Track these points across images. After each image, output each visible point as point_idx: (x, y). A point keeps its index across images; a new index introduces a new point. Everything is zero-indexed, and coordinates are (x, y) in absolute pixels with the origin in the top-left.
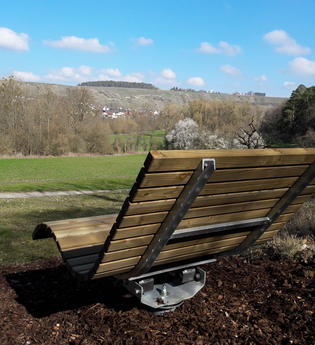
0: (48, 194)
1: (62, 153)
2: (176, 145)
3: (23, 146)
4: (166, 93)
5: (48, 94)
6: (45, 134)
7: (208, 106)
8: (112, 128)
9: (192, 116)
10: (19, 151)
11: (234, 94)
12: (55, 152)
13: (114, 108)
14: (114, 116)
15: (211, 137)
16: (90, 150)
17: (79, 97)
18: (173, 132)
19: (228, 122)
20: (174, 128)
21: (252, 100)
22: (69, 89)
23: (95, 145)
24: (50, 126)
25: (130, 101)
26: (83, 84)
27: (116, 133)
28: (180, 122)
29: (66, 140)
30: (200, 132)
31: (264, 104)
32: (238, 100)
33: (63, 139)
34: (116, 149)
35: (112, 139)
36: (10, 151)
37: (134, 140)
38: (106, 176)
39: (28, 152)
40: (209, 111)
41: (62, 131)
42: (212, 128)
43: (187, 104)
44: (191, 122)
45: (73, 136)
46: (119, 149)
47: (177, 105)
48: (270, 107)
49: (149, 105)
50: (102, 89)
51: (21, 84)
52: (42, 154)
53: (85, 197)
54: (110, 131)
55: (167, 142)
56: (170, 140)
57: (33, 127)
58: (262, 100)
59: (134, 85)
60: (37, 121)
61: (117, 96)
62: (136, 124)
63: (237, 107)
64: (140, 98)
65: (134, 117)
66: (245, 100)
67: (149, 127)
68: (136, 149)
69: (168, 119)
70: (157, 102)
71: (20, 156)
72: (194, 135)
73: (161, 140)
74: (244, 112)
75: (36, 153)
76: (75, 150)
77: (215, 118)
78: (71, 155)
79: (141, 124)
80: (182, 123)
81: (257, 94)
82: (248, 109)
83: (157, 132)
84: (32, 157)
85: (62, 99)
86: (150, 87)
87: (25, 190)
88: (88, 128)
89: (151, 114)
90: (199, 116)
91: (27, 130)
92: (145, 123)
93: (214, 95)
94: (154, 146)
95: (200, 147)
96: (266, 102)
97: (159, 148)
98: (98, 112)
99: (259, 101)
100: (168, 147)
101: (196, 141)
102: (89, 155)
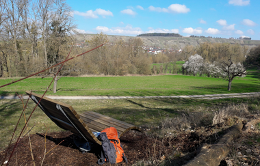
1: (124, 74)
2: (189, 70)
3: (105, 70)
4: (187, 38)
6: (116, 64)
7: (212, 46)
8: (153, 59)
11: (230, 39)
12: (121, 74)
13: (156, 48)
14: (155, 53)
15: (211, 66)
16: (139, 73)
18: (187, 62)
19: (225, 56)
20: (188, 60)
21: (242, 42)
22: (131, 38)
23: (142, 70)
24: (118, 60)
25: (165, 44)
26: (140, 35)
27: (155, 62)
29: (126, 67)
30: (204, 62)
31: (250, 45)
32: (233, 42)
33: (125, 66)
34: (153, 72)
35: (151, 66)
36: (98, 73)
37: (164, 67)
39: (107, 73)
40: (213, 49)
41: (124, 62)
42: (212, 60)
44: (198, 57)
45: (130, 65)
46: (155, 72)
47: (194, 45)
48: (254, 46)
49: (176, 46)
50: (150, 38)
52: (114, 74)
55: (183, 68)
56: (185, 67)
57: (110, 60)
58: (249, 42)
59: (168, 35)
60: (112, 57)
61: (157, 40)
62: (167, 57)
63: (231, 46)
64: (171, 42)
65: (167, 53)
66: (237, 42)
68: (165, 72)
69: (186, 55)
70: (181, 44)
71: (103, 75)
72: (199, 65)
73: (180, 67)
74: (235, 50)
75: (111, 74)
76: (130, 73)
77: (217, 53)
78: (129, 75)
79: (171, 57)
80: (193, 57)
81: (245, 38)
82: (238, 48)
84: (109, 76)
86: (177, 35)
88: (138, 60)
89: (177, 51)
90: (206, 52)
91: (107, 62)
92: (173, 56)
93: (217, 39)
94: (176, 71)
95: (203, 71)
96: (252, 43)
97: (179, 72)
98: (146, 51)
99: (247, 43)
100: (184, 71)
101: (202, 68)
102: (138, 75)
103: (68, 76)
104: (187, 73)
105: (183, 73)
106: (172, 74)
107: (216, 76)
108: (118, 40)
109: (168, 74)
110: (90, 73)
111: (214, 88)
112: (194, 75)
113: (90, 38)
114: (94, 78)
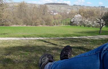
1: (38, 25)
2: (74, 23)
4: (72, 6)
6: (33, 19)
7: (85, 10)
8: (54, 17)
9: (80, 14)
10: (25, 24)
11: (94, 7)
12: (36, 25)
13: (55, 12)
14: (55, 14)
15: (86, 20)
16: (47, 24)
17: (44, 8)
18: (73, 19)
19: (92, 16)
20: (73, 17)
21: (100, 9)
22: (41, 6)
23: (48, 23)
24: (34, 17)
25: (60, 9)
26: (46, 4)
27: (55, 19)
28: (76, 15)
29: (39, 21)
30: (82, 19)
31: (104, 10)
32: (96, 8)
33: (38, 21)
34: (54, 24)
35: (53, 21)
36: (22, 24)
37: (60, 21)
39: (27, 25)
40: (86, 12)
41: (38, 18)
42: (87, 18)
43: (78, 10)
44: (79, 15)
45: (41, 20)
46: (56, 24)
47: (75, 10)
48: (106, 11)
49: (66, 10)
50: (51, 5)
51: (26, 4)
52: (32, 25)
54: (53, 18)
55: (71, 22)
56: (72, 21)
57: (29, 17)
58: (104, 9)
59: (61, 4)
60: (31, 15)
61: (56, 8)
62: (61, 17)
63: (95, 11)
64: (63, 8)
65: (61, 14)
66: (98, 9)
67: (66, 17)
68: (61, 24)
69: (72, 15)
70: (68, 9)
71: (25, 26)
72: (80, 20)
73: (69, 21)
74: (97, 13)
76: (42, 24)
77: (88, 14)
78: (41, 26)
79: (63, 16)
81: (102, 7)
82: (99, 12)
83: (68, 19)
84: (29, 26)
85: (38, 8)
86: (66, 4)
88: (46, 17)
89: (66, 13)
90: (82, 14)
91: (27, 18)
92: (64, 16)
93: (87, 7)
94: (67, 23)
95: (82, 24)
96: (105, 9)
97: (69, 24)
98: (49, 13)
99: (103, 9)
100: (71, 24)
101: (81, 22)
102: (46, 26)
103: (3, 26)
104: (73, 25)
105: (71, 25)
106: (65, 25)
107: (89, 26)
108: (33, 6)
109: (62, 25)
110: (17, 24)
111: (89, 33)
112: (77, 26)
113: (17, 5)
114: (19, 27)
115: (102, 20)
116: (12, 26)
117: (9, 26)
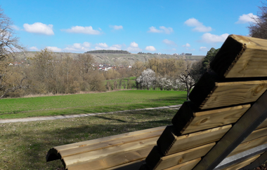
0: (67, 116)
1: (76, 92)
2: (142, 84)
3: (53, 89)
4: (135, 55)
5: (67, 58)
6: (66, 81)
7: (159, 62)
8: (105, 76)
9: (151, 68)
10: (50, 92)
11: (174, 55)
12: (72, 91)
13: (106, 65)
14: (106, 69)
15: (163, 79)
16: (93, 89)
17: (86, 59)
18: (141, 77)
19: (172, 70)
20: (141, 75)
21: (184, 58)
22: (79, 55)
23: (95, 86)
24: (69, 76)
25: (115, 61)
26: (88, 52)
27: (107, 79)
28: (145, 71)
29: (78, 84)
30: (156, 76)
31: (192, 60)
32: (176, 58)
33: (76, 83)
34: (108, 88)
35: (105, 82)
36: (45, 92)
37: (118, 83)
38: (102, 104)
39: (55, 92)
40: (160, 65)
41: (76, 79)
42: (163, 74)
43: (148, 61)
44: (150, 71)
45: (82, 82)
46: (110, 88)
47: (142, 62)
48: (195, 61)
49: (126, 63)
50: (99, 55)
51: (52, 53)
52: (64, 93)
53: (90, 118)
54: (104, 78)
55: (137, 83)
56: (139, 82)
57: (59, 78)
58: (190, 57)
59: (117, 52)
60: (61, 74)
61: (107, 58)
62: (119, 74)
63: (176, 62)
64: (120, 59)
65: (118, 69)
66: (180, 58)
67: (126, 75)
68: (120, 88)
69: (137, 70)
70: (131, 61)
71: (51, 94)
72: (153, 78)
73: (134, 82)
74: (180, 64)
75: (60, 93)
76: (83, 90)
77: (164, 68)
78: (81, 92)
79: (122, 73)
80: (145, 72)
81: (187, 54)
82: (183, 63)
83: (131, 78)
84: (58, 95)
85: (75, 61)
86: (126, 52)
87: (53, 115)
88: (91, 76)
89: (127, 68)
90: (155, 67)
91: (55, 79)
93: (162, 55)
94: (130, 85)
95: (157, 85)
96: (192, 58)
97: (133, 86)
98: (96, 68)
99: (188, 58)
100: (138, 86)
101: (154, 82)
102: (92, 92)
103: (8, 98)
104: (141, 87)
105: (137, 88)
106: (126, 89)
107: (169, 89)
109: (122, 89)
110: (35, 92)
111: (170, 100)
112: (148, 89)
113: (33, 56)
114: (41, 98)
115: (189, 77)
116: (25, 97)
117: (19, 96)
